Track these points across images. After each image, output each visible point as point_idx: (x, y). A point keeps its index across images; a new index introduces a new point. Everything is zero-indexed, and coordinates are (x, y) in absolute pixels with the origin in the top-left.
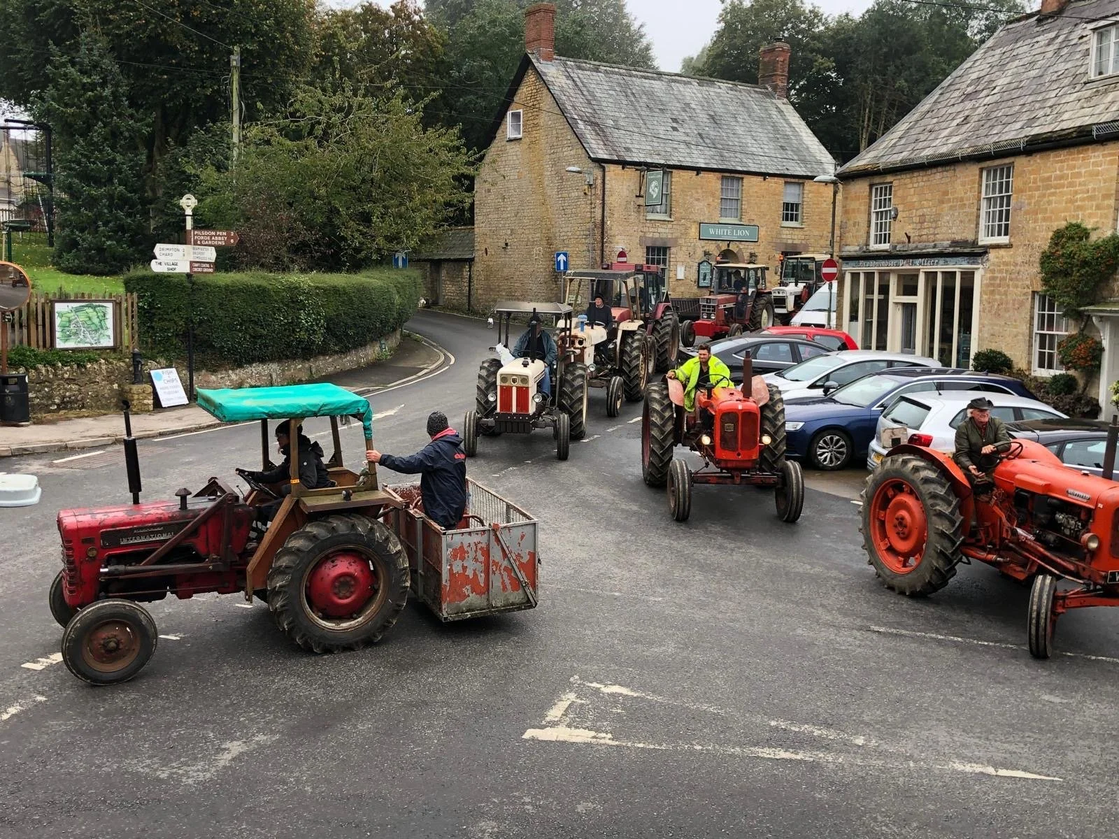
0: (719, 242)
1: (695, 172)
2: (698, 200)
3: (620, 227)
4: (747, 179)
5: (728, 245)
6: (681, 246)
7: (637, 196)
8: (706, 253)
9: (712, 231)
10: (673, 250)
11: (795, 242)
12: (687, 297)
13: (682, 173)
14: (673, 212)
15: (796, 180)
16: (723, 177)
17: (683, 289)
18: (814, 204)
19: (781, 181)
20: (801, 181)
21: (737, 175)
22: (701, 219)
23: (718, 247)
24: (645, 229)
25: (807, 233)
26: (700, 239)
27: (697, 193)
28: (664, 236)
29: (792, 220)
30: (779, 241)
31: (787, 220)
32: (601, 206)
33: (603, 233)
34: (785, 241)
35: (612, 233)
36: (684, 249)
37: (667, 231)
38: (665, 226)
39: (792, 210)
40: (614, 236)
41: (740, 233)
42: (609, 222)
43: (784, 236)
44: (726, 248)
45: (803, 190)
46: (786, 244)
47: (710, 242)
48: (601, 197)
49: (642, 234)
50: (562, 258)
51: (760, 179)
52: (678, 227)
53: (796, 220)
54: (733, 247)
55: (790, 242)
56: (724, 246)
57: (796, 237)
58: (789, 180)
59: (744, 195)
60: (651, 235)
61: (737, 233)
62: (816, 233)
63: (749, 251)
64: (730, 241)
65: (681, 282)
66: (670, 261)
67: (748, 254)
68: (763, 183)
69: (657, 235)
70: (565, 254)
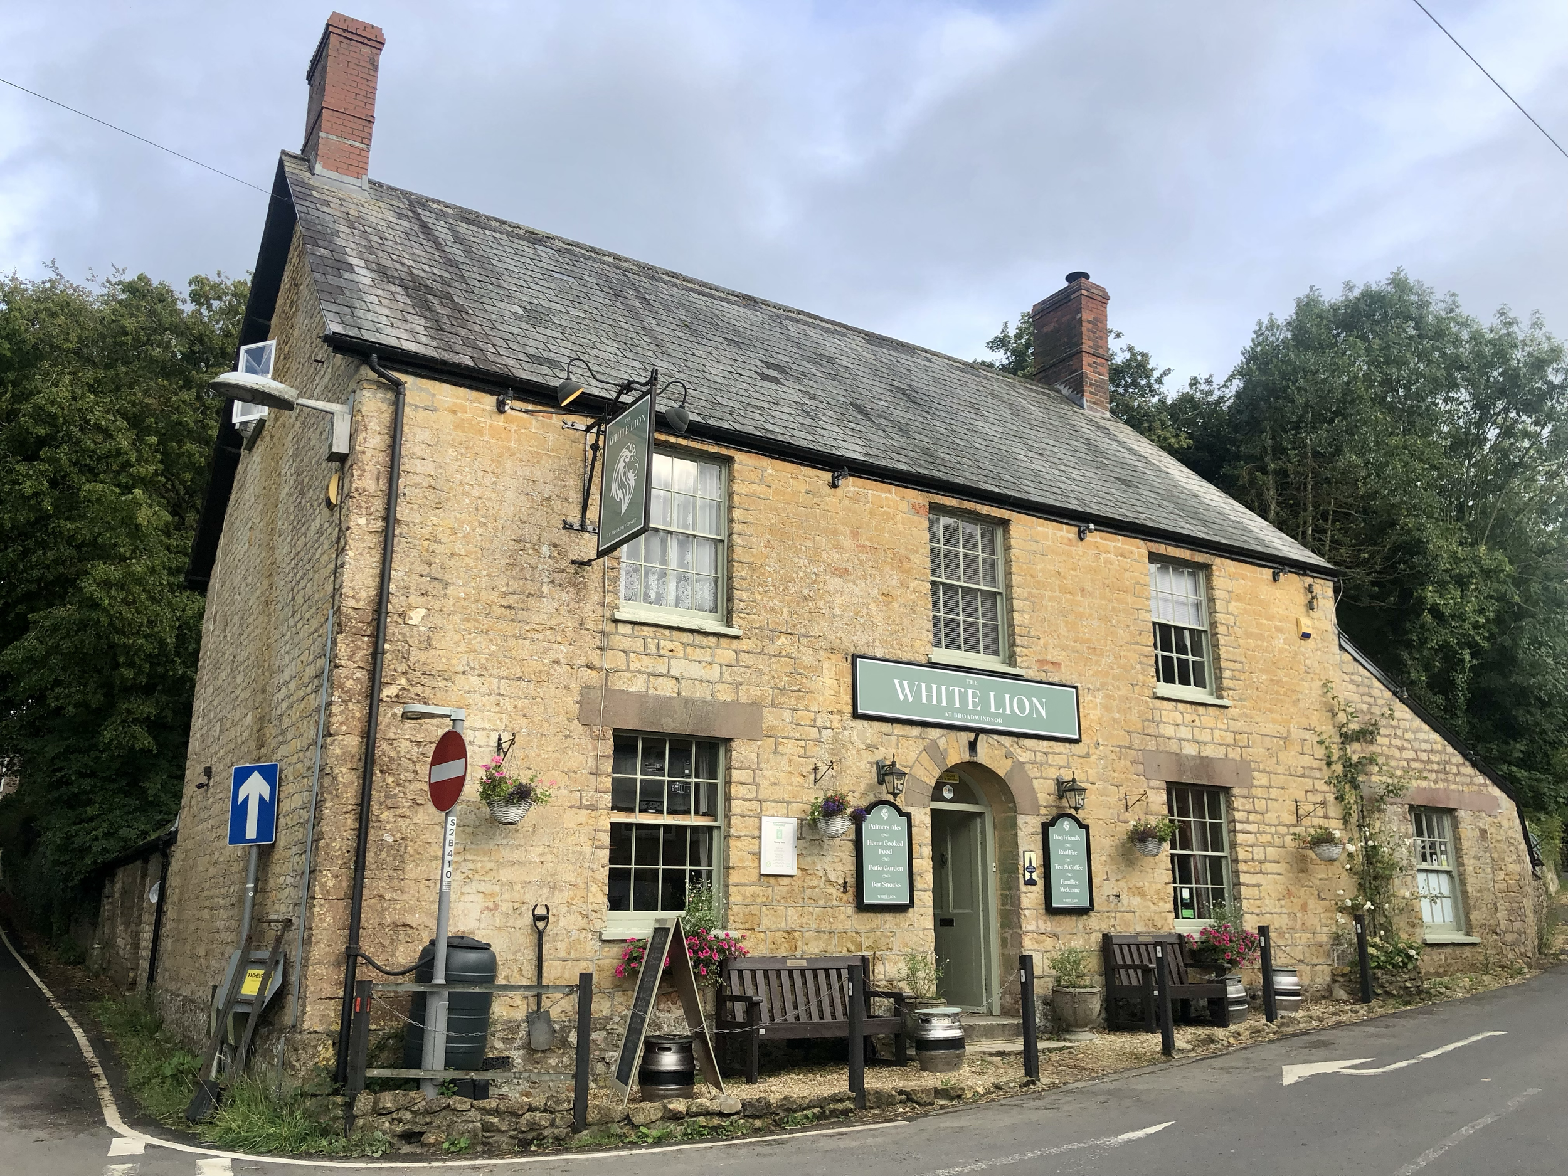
0: (934, 733)
1: (827, 476)
2: (841, 573)
3: (479, 641)
4: (1023, 527)
5: (973, 746)
6: (778, 738)
7: (567, 526)
8: (886, 772)
9: (903, 690)
10: (741, 751)
11: (1208, 751)
12: (814, 948)
13: (771, 467)
14: (738, 605)
15: (1185, 554)
16: (934, 508)
17: (791, 917)
18: (1249, 635)
19: (1138, 548)
20: (1200, 558)
21: (985, 509)
22: (860, 641)
23: (932, 749)
24: (610, 660)
25: (1239, 725)
26: (856, 716)
27: (838, 547)
28: (702, 692)
29: (1184, 681)
30: (1151, 745)
31: (1169, 679)
32: (373, 541)
33: (376, 654)
34: (1173, 747)
35: (435, 660)
36: (790, 748)
37: (715, 673)
38: (699, 654)
39: (1182, 649)
40: (446, 676)
41: (1011, 705)
42: (416, 616)
43: (1169, 731)
44: (966, 757)
45: (1210, 587)
46: (1178, 757)
47: (898, 729)
48: (378, 504)
49: (593, 677)
50: (255, 788)
51: (1066, 532)
52: (760, 662)
53: (1200, 683)
54: (988, 754)
55: (1190, 750)
56: (956, 752)
57: (1205, 736)
58: (1162, 549)
59: (1016, 580)
60: (637, 685)
61: (1000, 703)
62: (1269, 728)
63: (1054, 773)
64: (978, 731)
65: (782, 887)
66: (728, 799)
67: (1051, 786)
68: (1080, 547)
69: (667, 688)
70: (270, 774)
